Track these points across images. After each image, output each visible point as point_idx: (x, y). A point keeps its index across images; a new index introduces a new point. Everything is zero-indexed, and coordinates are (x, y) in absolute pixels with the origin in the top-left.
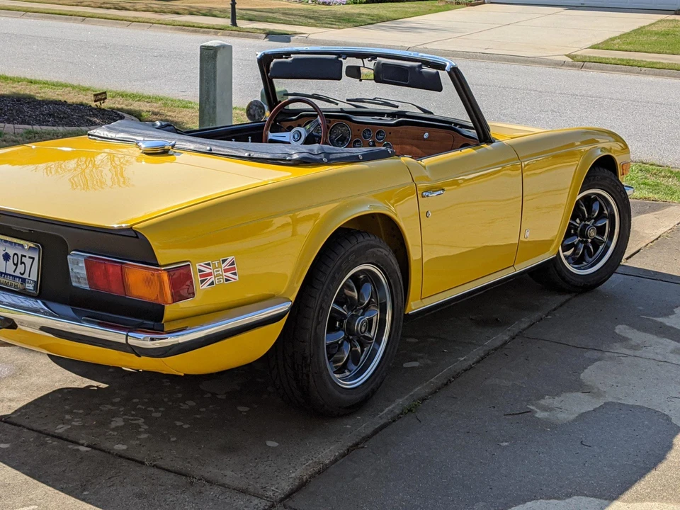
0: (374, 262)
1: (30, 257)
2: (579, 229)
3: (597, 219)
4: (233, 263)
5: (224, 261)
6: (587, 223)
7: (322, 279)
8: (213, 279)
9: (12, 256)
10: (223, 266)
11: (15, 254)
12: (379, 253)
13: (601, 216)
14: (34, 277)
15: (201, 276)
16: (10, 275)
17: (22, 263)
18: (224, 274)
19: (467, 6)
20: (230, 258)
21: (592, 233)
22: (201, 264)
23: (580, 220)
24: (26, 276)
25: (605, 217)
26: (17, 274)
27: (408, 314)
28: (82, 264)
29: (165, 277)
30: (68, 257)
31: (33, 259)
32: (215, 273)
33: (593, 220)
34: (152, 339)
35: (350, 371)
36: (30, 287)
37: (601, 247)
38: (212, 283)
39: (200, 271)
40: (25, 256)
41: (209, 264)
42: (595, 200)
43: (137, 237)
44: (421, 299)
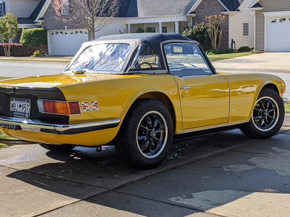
0: (158, 110)
1: (27, 105)
2: (261, 113)
3: (269, 109)
4: (96, 104)
5: (93, 102)
6: (265, 110)
7: (135, 114)
8: (88, 108)
9: (22, 105)
10: (92, 104)
11: (23, 105)
12: (160, 107)
13: (271, 107)
14: (28, 112)
15: (83, 107)
16: (21, 112)
17: (25, 107)
18: (93, 107)
19: (256, 53)
20: (95, 102)
21: (267, 114)
22: (83, 102)
23: (262, 109)
24: (26, 112)
25: (273, 108)
26: (23, 112)
27: (176, 134)
28: (42, 103)
29: (68, 105)
30: (37, 101)
31: (28, 105)
32: (89, 106)
33: (267, 109)
34: (64, 127)
35: (151, 153)
36: (27, 115)
37: (272, 121)
38: (88, 110)
39: (83, 105)
40: (26, 105)
41: (86, 103)
42: (268, 101)
43: (58, 91)
44: (183, 129)
